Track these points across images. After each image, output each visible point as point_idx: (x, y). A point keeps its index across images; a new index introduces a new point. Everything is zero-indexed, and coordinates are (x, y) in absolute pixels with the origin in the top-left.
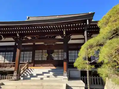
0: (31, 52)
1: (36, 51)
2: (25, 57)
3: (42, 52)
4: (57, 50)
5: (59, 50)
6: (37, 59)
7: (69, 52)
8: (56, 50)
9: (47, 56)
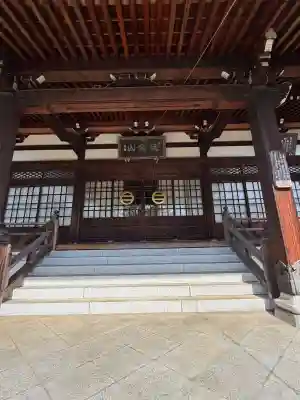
0: (71, 189)
1: (88, 185)
2: (44, 206)
3: (113, 187)
4: (169, 182)
5: (176, 182)
6: (91, 214)
7: (214, 187)
8: (164, 182)
9: (132, 201)
